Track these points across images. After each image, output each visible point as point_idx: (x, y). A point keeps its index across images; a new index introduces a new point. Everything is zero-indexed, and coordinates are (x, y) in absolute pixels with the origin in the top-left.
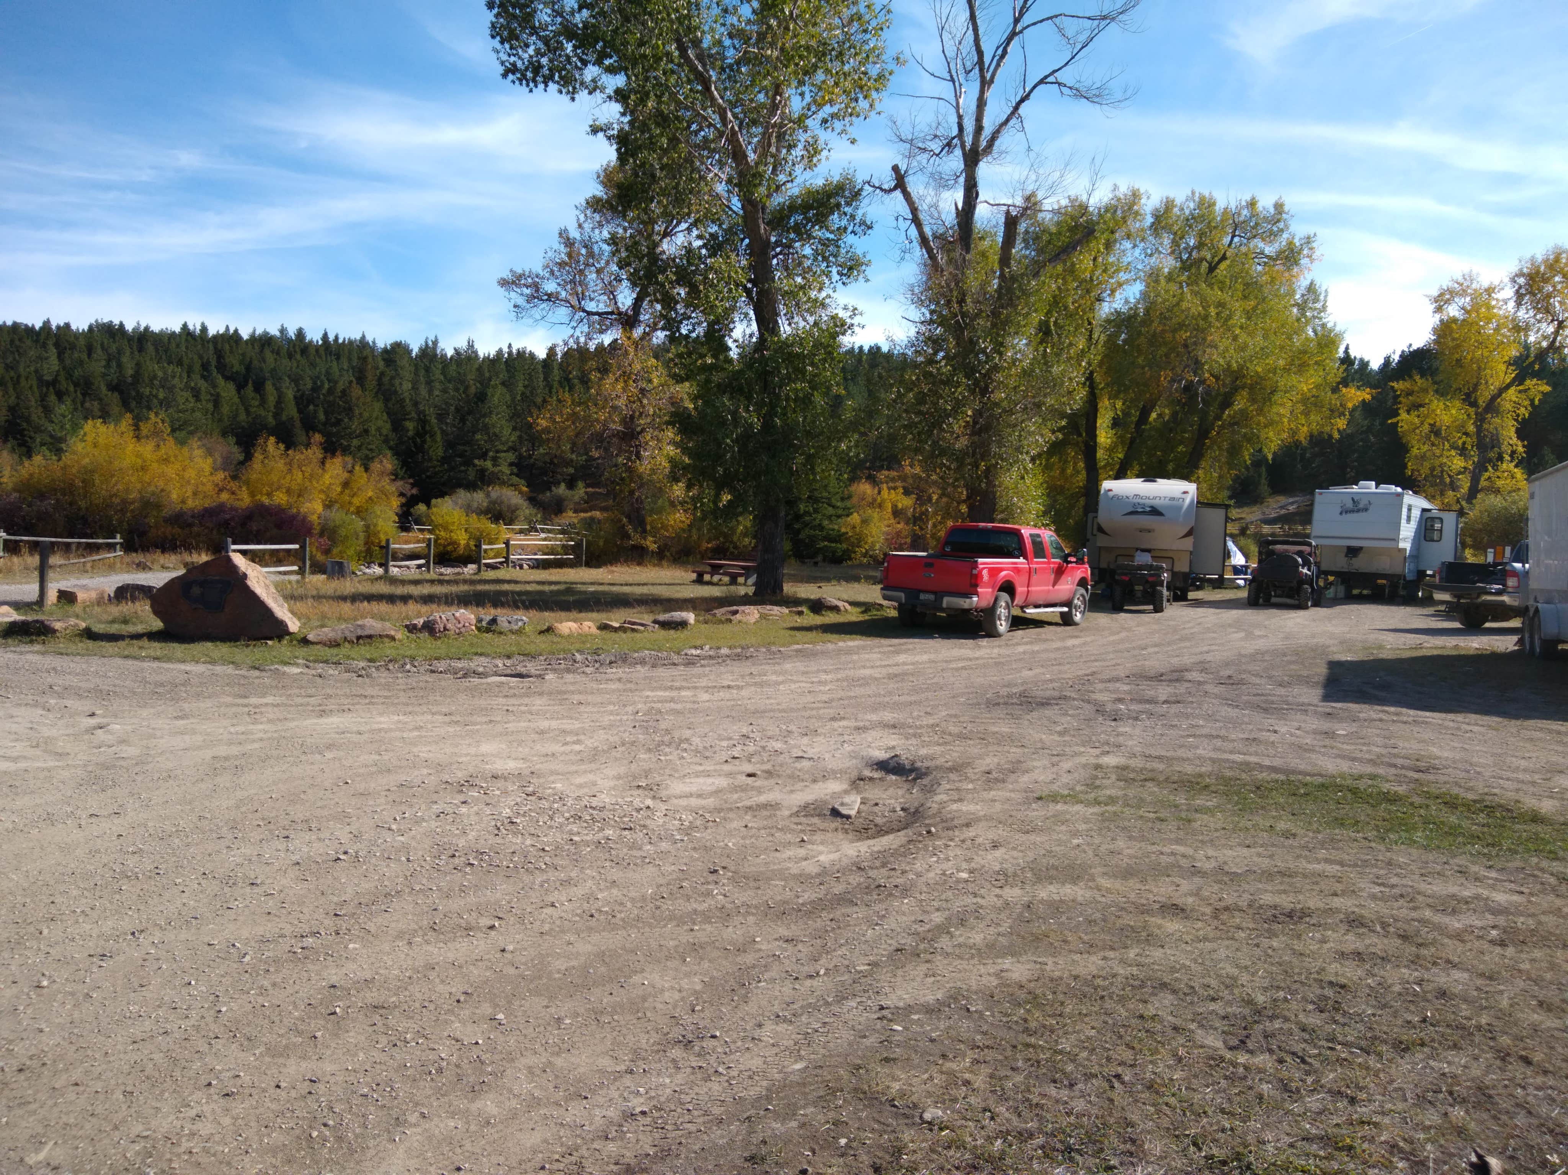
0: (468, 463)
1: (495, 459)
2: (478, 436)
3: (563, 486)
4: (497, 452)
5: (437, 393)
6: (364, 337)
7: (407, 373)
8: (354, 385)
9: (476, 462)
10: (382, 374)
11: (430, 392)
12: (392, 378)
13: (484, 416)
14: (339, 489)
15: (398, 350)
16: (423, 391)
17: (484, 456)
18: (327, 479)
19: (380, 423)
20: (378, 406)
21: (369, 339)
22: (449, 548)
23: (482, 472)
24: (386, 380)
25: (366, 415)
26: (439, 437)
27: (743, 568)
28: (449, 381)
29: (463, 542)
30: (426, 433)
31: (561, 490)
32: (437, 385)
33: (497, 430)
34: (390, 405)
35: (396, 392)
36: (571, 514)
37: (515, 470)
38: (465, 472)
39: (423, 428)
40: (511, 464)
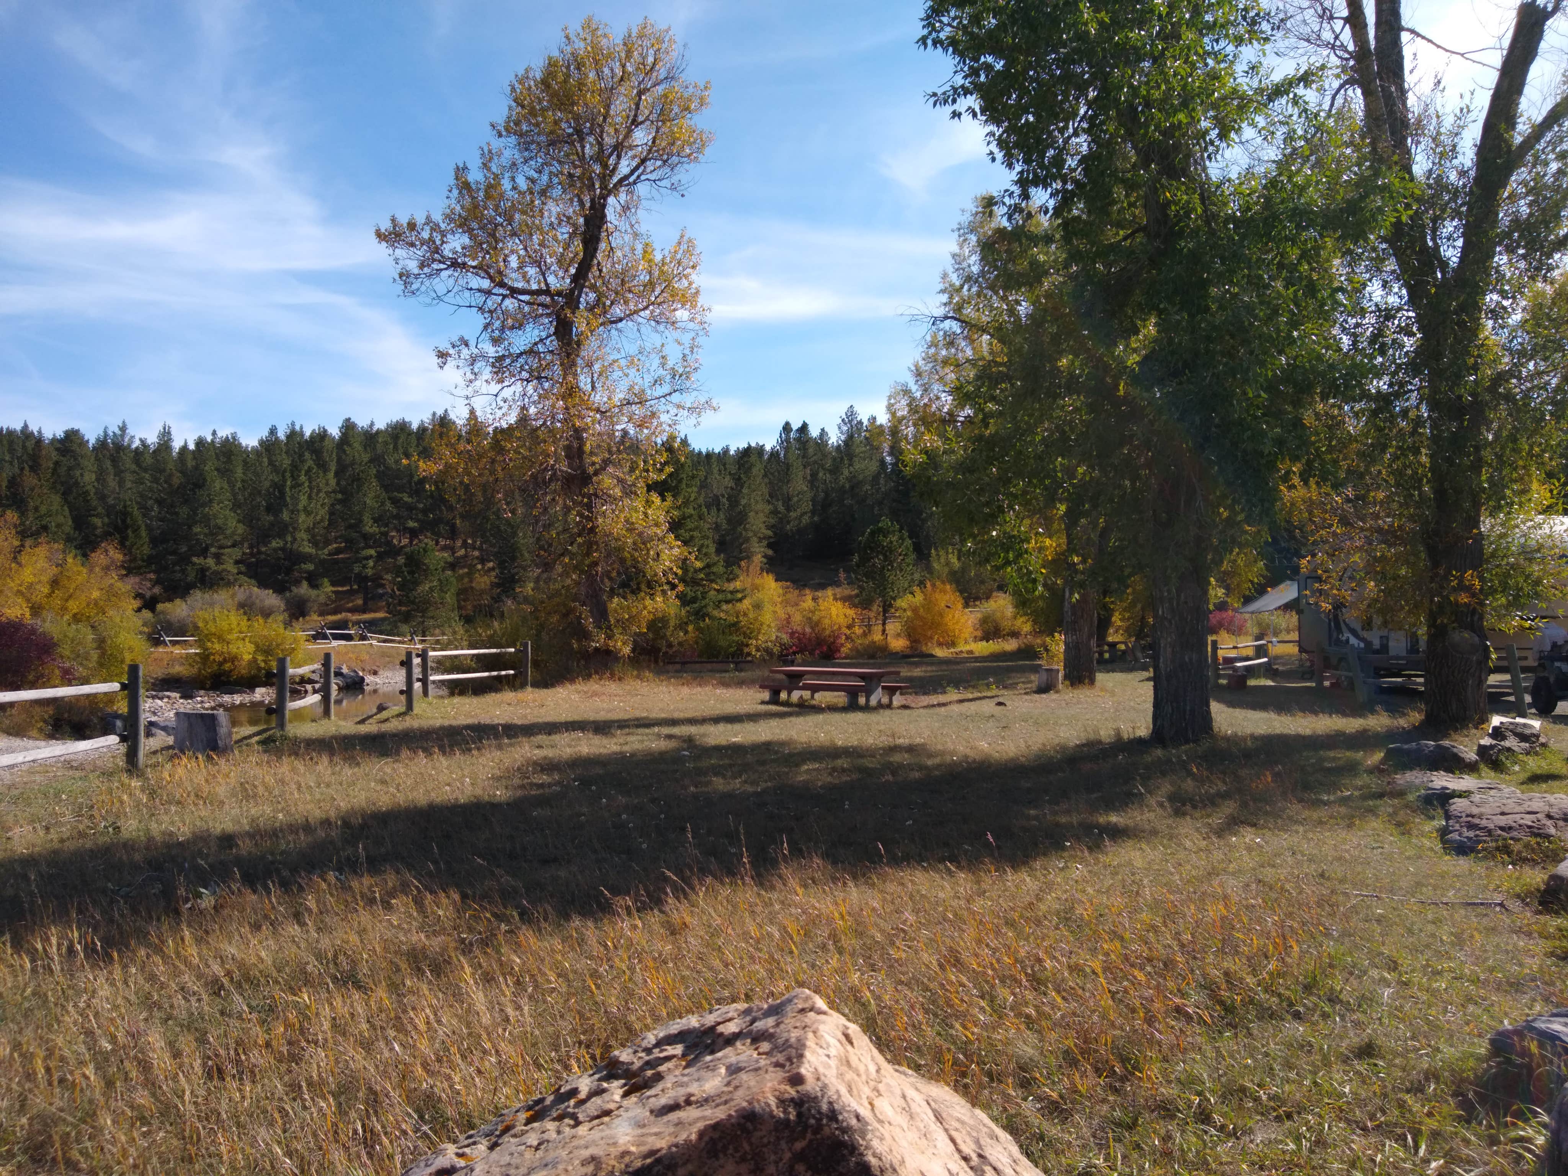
0: (185, 560)
1: (218, 557)
2: (197, 529)
3: (305, 584)
4: (221, 547)
5: (129, 485)
6: (26, 426)
7: (89, 464)
8: (27, 472)
9: (195, 559)
10: (57, 463)
11: (121, 483)
12: (70, 469)
13: (204, 505)
14: (46, 590)
15: (72, 437)
16: (112, 482)
17: (204, 552)
18: (27, 575)
19: (60, 519)
20: (56, 500)
21: (34, 428)
22: (227, 667)
23: (203, 570)
24: (63, 470)
25: (43, 509)
26: (144, 533)
27: (862, 677)
28: (145, 470)
29: (247, 657)
30: (127, 527)
31: (304, 589)
32: (128, 477)
33: (220, 522)
34: (71, 498)
35: (77, 483)
36: (315, 617)
37: (243, 569)
38: (183, 571)
39: (124, 521)
40: (237, 562)
